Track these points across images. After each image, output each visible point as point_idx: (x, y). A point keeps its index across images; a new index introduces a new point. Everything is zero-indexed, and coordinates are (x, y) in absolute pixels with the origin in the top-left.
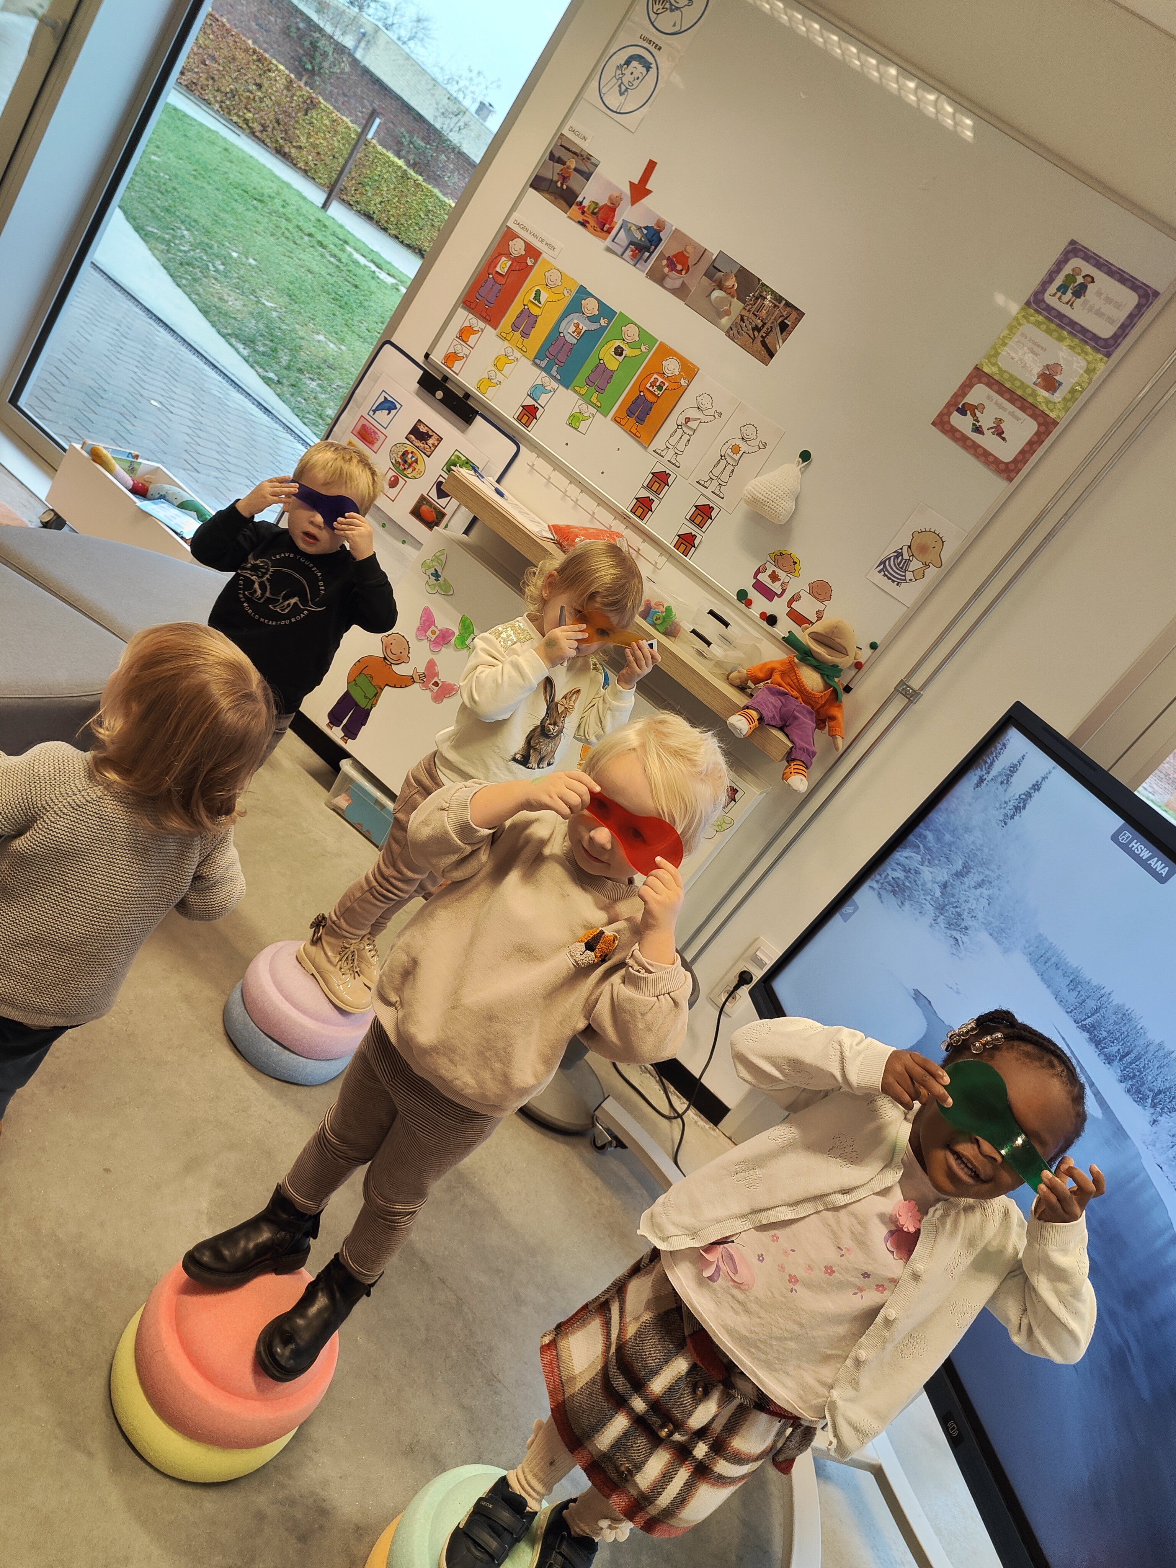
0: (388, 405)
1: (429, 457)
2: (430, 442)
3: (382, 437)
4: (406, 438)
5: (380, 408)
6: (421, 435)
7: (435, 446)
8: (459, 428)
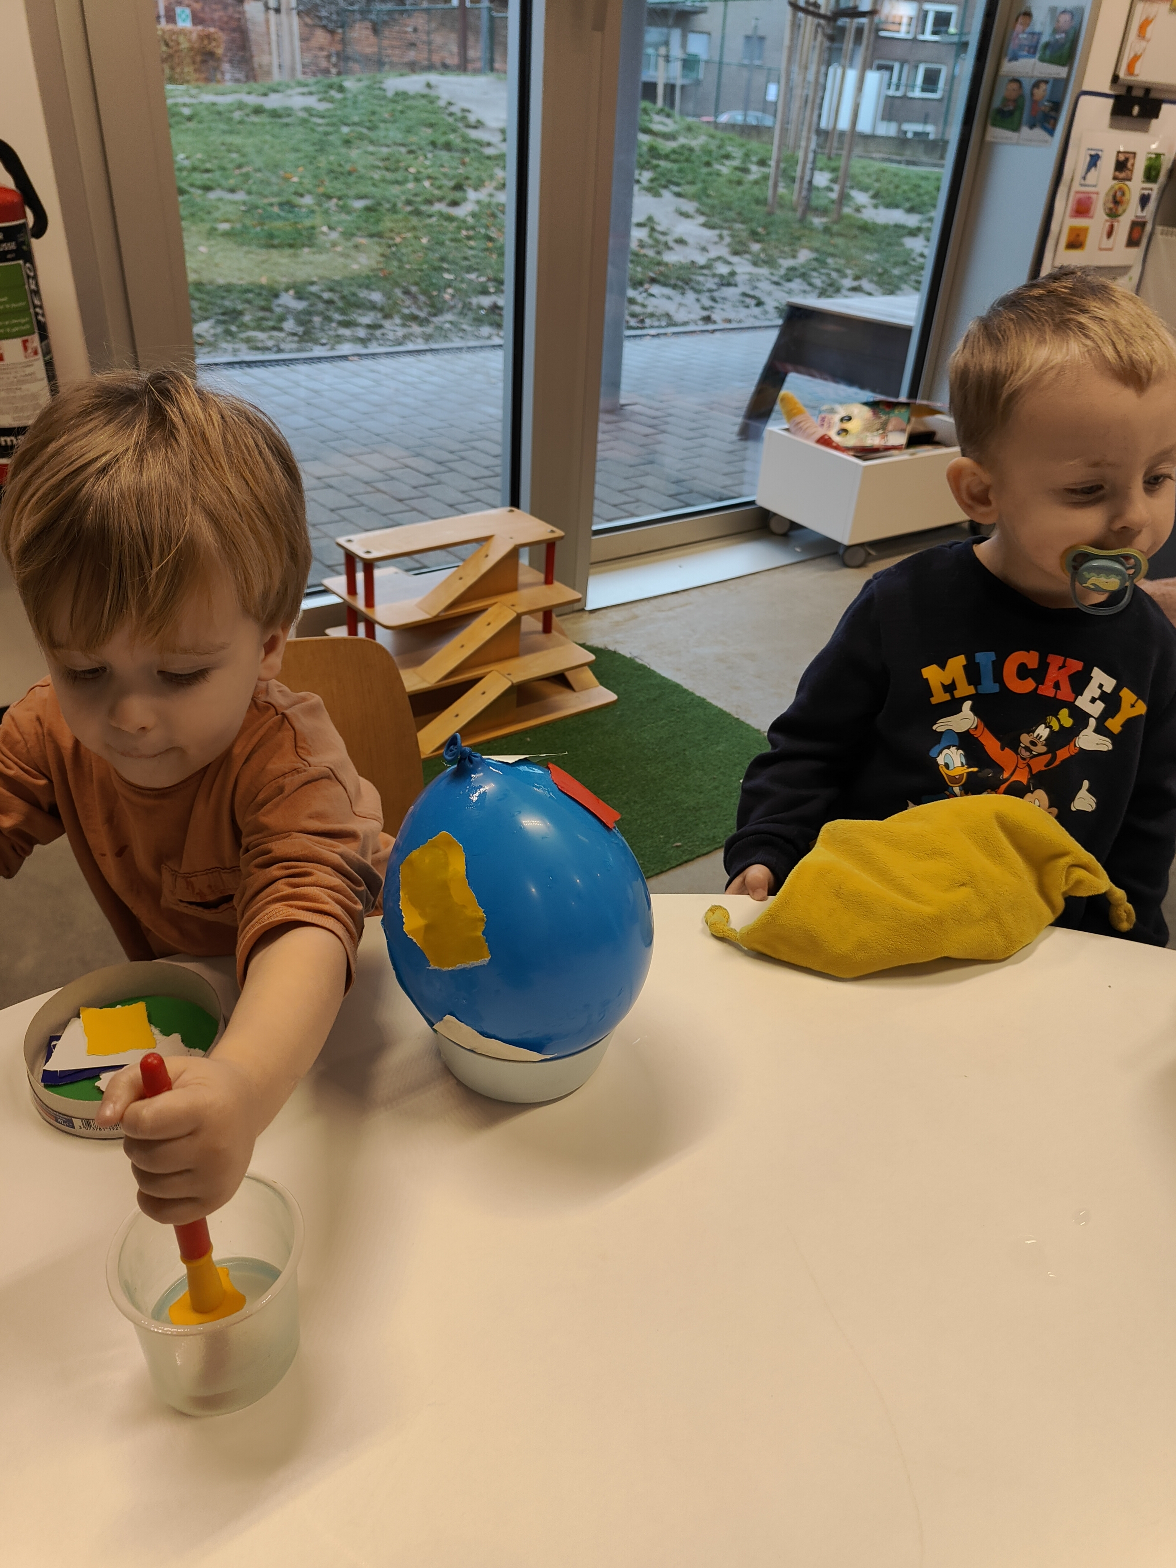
0: (1094, 160)
1: (1130, 180)
2: (1129, 165)
3: (1094, 196)
4: (1115, 178)
5: (1088, 170)
6: (1122, 165)
7: (1133, 165)
8: (1145, 129)
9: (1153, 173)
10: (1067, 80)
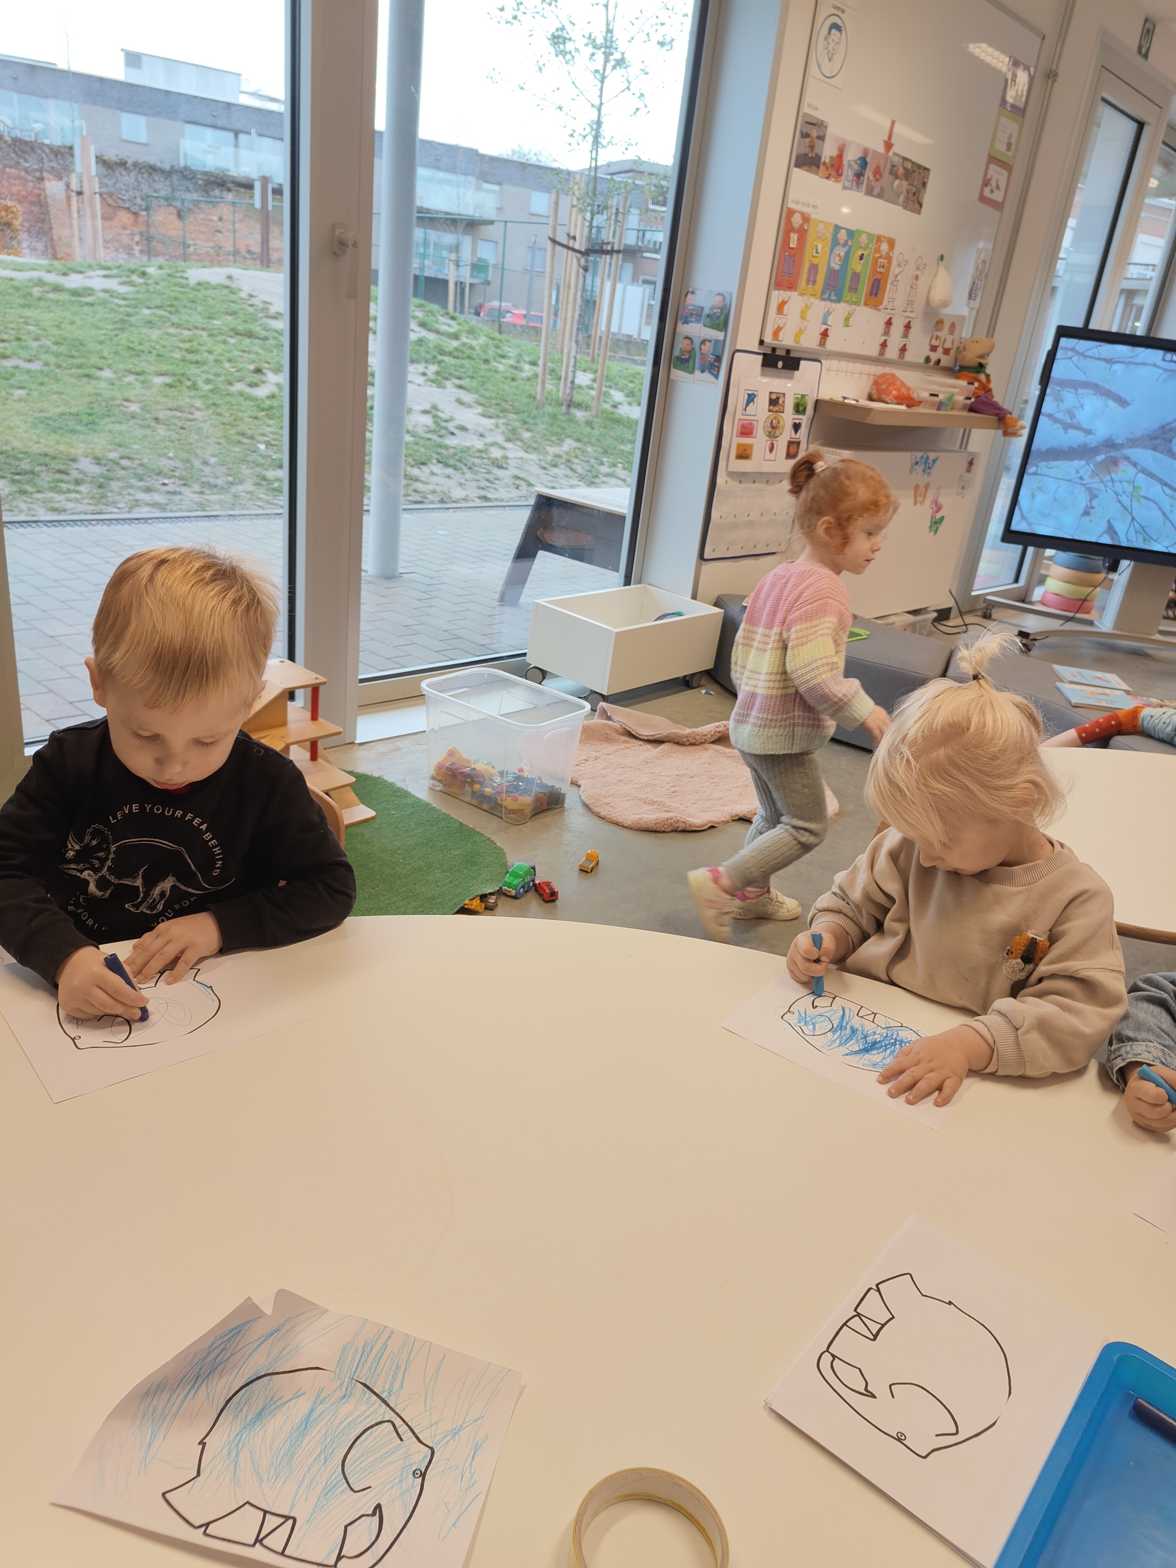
0: (751, 398)
1: (782, 412)
2: (780, 401)
3: (755, 423)
4: (770, 411)
5: (748, 404)
6: (775, 402)
7: (784, 402)
8: (791, 378)
9: (801, 408)
10: (724, 340)
